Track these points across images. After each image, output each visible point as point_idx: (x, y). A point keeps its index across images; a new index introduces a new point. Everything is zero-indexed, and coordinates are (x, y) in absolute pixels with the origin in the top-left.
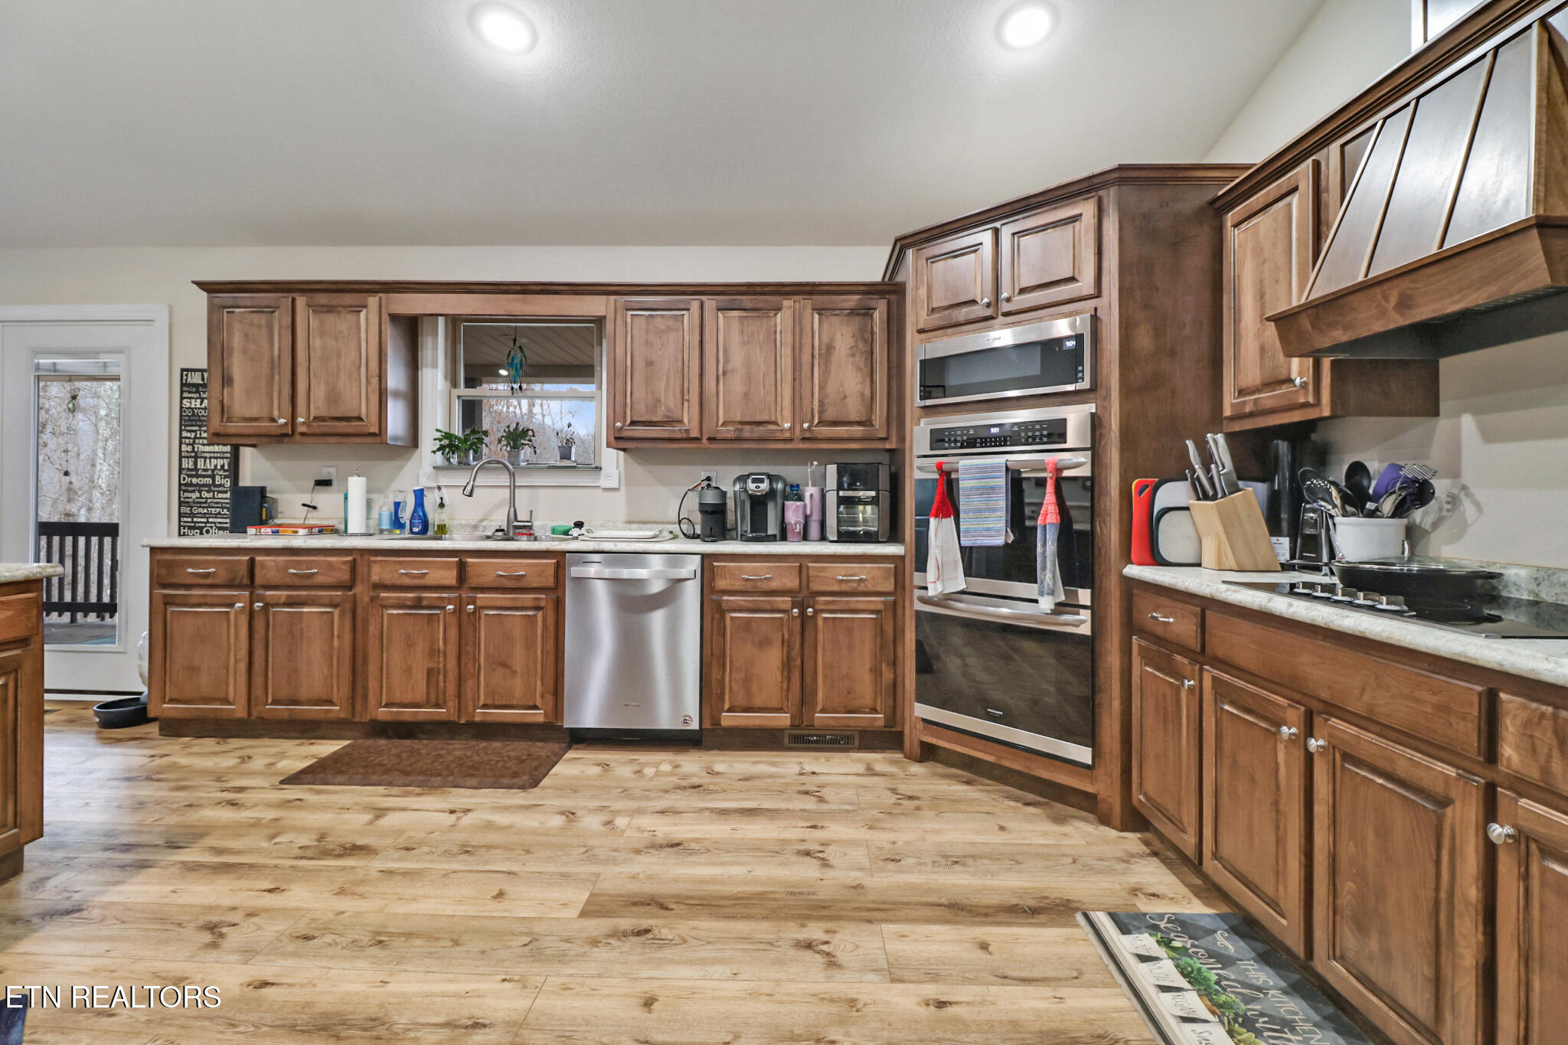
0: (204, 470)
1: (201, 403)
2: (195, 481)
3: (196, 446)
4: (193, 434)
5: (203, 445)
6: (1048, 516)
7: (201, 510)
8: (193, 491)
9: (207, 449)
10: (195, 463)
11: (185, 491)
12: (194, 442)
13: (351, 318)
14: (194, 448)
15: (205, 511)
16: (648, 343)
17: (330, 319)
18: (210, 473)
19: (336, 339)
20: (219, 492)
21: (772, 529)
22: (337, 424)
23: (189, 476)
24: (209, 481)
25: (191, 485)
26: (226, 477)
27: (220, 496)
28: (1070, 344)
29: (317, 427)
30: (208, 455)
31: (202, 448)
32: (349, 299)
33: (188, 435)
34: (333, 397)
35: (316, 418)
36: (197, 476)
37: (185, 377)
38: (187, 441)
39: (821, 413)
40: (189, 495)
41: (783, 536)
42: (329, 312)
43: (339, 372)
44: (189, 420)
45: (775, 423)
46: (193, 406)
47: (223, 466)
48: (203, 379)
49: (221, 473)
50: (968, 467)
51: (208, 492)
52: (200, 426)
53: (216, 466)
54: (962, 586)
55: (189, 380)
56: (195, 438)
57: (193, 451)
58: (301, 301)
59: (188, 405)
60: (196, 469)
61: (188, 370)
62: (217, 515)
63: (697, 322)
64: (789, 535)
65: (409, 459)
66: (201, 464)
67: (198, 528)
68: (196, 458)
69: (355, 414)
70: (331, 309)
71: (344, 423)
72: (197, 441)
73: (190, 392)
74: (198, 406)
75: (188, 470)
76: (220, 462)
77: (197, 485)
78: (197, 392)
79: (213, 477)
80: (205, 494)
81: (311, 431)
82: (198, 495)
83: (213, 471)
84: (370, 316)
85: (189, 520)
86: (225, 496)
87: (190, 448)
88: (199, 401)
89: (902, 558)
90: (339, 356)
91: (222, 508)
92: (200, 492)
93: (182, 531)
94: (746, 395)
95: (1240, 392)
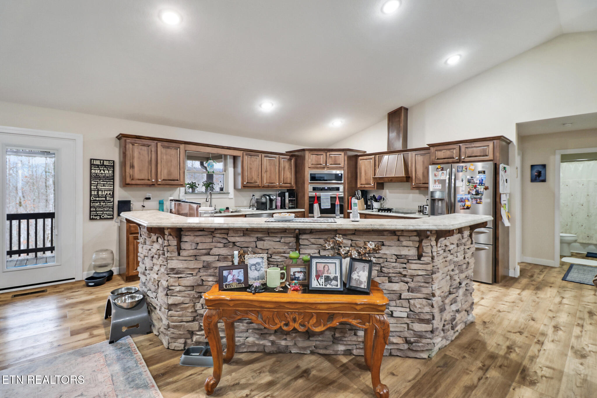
0: (102, 195)
1: (100, 171)
2: (97, 199)
3: (98, 187)
4: (97, 183)
5: (101, 186)
6: (337, 202)
7: (100, 209)
8: (97, 203)
9: (103, 187)
10: (98, 193)
11: (93, 203)
12: (97, 185)
13: (175, 151)
14: (97, 187)
15: (102, 209)
16: (251, 164)
17: (169, 150)
18: (104, 196)
19: (171, 157)
20: (108, 203)
21: (274, 207)
22: (170, 181)
23: (95, 197)
24: (104, 199)
25: (96, 200)
26: (111, 197)
27: (109, 204)
28: (340, 175)
29: (164, 182)
30: (103, 190)
31: (100, 187)
32: (174, 145)
33: (95, 182)
34: (169, 173)
35: (163, 180)
36: (99, 197)
37: (92, 162)
38: (94, 185)
39: (283, 181)
40: (95, 204)
41: (276, 208)
42: (168, 148)
43: (171, 166)
44: (95, 177)
45: (275, 183)
46: (96, 172)
47: (110, 194)
48: (101, 163)
49: (109, 196)
50: (322, 194)
51: (103, 203)
52: (100, 180)
53: (107, 194)
54: (320, 216)
55: (94, 163)
56: (98, 184)
57: (97, 188)
58: (159, 144)
59: (94, 172)
60: (98, 194)
61: (94, 159)
62: (107, 211)
63: (260, 159)
64: (278, 208)
65: (175, 191)
66: (100, 193)
67: (99, 215)
68: (98, 191)
69: (177, 179)
70: (168, 147)
71: (172, 182)
72: (98, 185)
73: (94, 167)
74: (99, 172)
75: (95, 195)
76: (108, 192)
77: (99, 200)
78: (98, 167)
79: (106, 197)
80: (102, 204)
81: (162, 183)
82: (99, 204)
83: (106, 195)
84: (181, 151)
85: (95, 213)
86: (110, 204)
87: (95, 187)
88: (99, 171)
89: (304, 212)
90: (171, 161)
91: (110, 208)
92: (100, 203)
93: (92, 217)
94: (270, 177)
95: (361, 184)
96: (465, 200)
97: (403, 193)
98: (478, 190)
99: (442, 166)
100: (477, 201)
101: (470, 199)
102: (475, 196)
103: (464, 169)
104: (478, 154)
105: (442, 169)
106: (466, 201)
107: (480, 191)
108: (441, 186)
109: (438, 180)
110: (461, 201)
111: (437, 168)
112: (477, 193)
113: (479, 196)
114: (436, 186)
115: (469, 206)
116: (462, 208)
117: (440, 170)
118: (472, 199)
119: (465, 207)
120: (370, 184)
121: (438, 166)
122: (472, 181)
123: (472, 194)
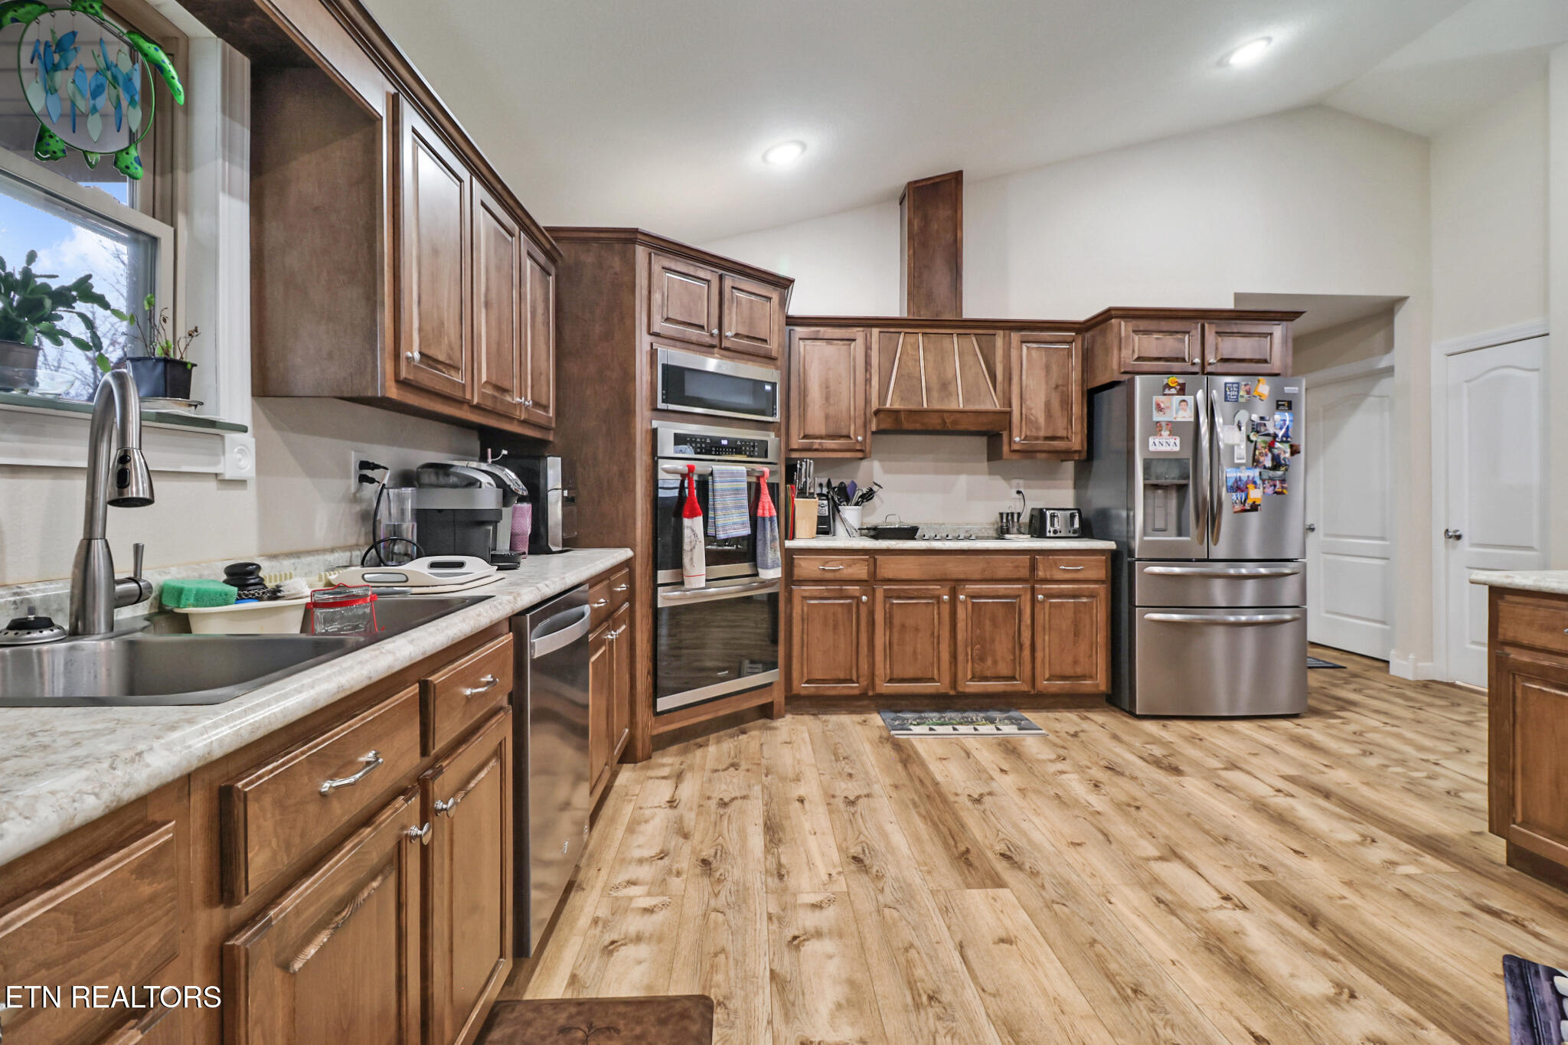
95: (805, 437)
96: (1247, 483)
97: (937, 472)
98: (1279, 455)
99: (1181, 379)
100: (1275, 486)
101: (1259, 482)
102: (1271, 473)
103: (1242, 393)
104: (1248, 356)
105: (1182, 390)
106: (1251, 486)
107: (1282, 456)
108: (1178, 441)
109: (1168, 423)
110: (1238, 487)
111: (1168, 386)
112: (1277, 464)
113: (1279, 473)
114: (1163, 441)
115: (1257, 503)
116: (1238, 507)
117: (1173, 391)
118: (1263, 481)
119: (1247, 507)
120: (848, 437)
121: (1172, 380)
122: (1262, 429)
123: (1265, 468)
